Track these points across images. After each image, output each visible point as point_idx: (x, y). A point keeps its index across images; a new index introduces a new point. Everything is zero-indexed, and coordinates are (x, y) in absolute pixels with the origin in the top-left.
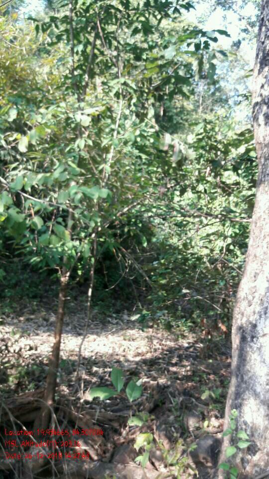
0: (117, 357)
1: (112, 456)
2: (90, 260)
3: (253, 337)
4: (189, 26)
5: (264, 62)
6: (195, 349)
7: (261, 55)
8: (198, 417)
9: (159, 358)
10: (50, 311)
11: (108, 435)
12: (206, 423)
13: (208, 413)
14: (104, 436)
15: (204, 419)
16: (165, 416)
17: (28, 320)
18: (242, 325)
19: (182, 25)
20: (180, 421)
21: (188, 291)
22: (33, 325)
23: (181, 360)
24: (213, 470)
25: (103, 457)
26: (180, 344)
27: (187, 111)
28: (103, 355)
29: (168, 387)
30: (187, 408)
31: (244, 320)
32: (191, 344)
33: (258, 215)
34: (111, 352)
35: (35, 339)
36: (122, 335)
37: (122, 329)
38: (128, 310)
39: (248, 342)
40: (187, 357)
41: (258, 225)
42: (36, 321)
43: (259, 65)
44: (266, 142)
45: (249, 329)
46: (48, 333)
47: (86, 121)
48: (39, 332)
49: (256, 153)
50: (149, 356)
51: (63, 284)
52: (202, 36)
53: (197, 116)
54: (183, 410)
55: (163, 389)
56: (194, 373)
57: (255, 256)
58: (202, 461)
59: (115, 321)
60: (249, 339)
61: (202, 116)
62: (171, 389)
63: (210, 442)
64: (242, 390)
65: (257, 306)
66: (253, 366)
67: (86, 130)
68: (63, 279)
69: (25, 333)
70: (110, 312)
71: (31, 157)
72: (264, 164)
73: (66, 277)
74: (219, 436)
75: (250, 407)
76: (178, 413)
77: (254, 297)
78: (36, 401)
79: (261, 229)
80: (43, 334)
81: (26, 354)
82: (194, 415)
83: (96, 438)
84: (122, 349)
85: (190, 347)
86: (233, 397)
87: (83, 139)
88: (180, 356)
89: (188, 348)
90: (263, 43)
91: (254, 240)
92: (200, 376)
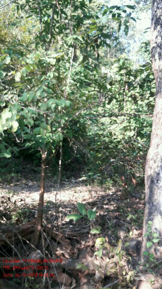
0: (73, 202)
1: (78, 255)
2: (59, 144)
3: (158, 180)
4: (99, 5)
5: (157, 22)
6: (117, 195)
7: (155, 18)
8: (125, 231)
9: (97, 201)
10: (28, 180)
11: (74, 244)
12: (131, 233)
13: (131, 228)
14: (72, 245)
15: (129, 232)
16: (106, 232)
17: (16, 185)
18: (151, 174)
19: (95, 4)
20: (115, 233)
21: (114, 160)
22: (20, 188)
23: (110, 202)
24: (137, 258)
25: (73, 257)
26: (108, 193)
27: (101, 57)
28: (64, 201)
29: (105, 216)
30: (118, 225)
31: (152, 171)
32: (114, 193)
33: (158, 111)
34: (68, 199)
35: (22, 196)
36: (73, 190)
37: (73, 187)
38: (74, 177)
39: (155, 183)
40: (113, 200)
41: (158, 117)
42: (21, 185)
43: (154, 25)
44: (160, 69)
45: (155, 176)
46: (29, 192)
47: (53, 62)
48: (24, 191)
49: (154, 76)
50: (91, 200)
51: (43, 159)
52: (117, 10)
53: (107, 60)
54: (117, 227)
55: (103, 217)
56: (119, 208)
57: (157, 134)
58: (131, 253)
59: (67, 183)
60: (156, 182)
61: (110, 60)
62: (108, 217)
63: (134, 243)
64: (153, 211)
65: (159, 163)
66: (159, 196)
67: (53, 67)
68: (43, 156)
69: (15, 192)
70: (64, 178)
71: (16, 86)
72: (159, 82)
73: (45, 154)
74: (140, 239)
75: (158, 220)
76: (114, 229)
77: (157, 158)
78: (32, 227)
79: (160, 119)
80: (26, 192)
81: (19, 204)
82: (123, 230)
83: (67, 247)
84: (74, 198)
85: (114, 194)
86: (148, 215)
87: (52, 72)
88: (108, 200)
89: (112, 195)
90: (156, 11)
91: (156, 125)
92: (122, 209)
